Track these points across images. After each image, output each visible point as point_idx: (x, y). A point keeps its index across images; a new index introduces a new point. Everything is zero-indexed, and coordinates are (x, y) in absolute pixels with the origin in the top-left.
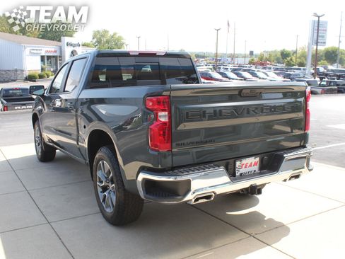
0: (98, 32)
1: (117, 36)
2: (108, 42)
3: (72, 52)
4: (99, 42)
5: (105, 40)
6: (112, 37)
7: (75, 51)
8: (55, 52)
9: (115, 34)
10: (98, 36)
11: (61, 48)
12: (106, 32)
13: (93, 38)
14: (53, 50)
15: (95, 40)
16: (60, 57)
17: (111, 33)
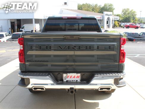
0: (125, 9)
1: (133, 11)
2: (128, 14)
3: (108, 18)
4: (125, 14)
5: (127, 13)
6: (131, 12)
7: (109, 18)
8: (101, 18)
9: (132, 10)
10: (124, 11)
11: (103, 16)
12: (128, 9)
13: (122, 12)
14: (100, 17)
15: (123, 13)
16: (103, 20)
17: (130, 10)
